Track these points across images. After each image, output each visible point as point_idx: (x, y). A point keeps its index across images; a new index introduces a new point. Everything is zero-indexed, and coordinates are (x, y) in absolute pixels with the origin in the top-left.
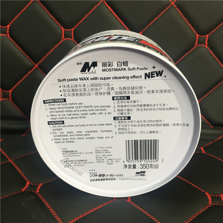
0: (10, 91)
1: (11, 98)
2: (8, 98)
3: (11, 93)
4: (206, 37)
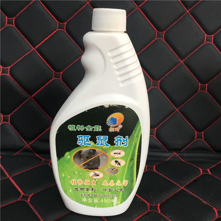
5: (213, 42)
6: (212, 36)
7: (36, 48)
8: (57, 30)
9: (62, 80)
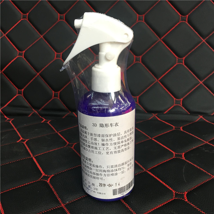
0: (23, 90)
1: (23, 94)
2: (21, 94)
3: (23, 91)
4: (140, 58)
5: (144, 20)
6: (143, 15)
7: (6, 34)
8: (22, 19)
9: (24, 57)
